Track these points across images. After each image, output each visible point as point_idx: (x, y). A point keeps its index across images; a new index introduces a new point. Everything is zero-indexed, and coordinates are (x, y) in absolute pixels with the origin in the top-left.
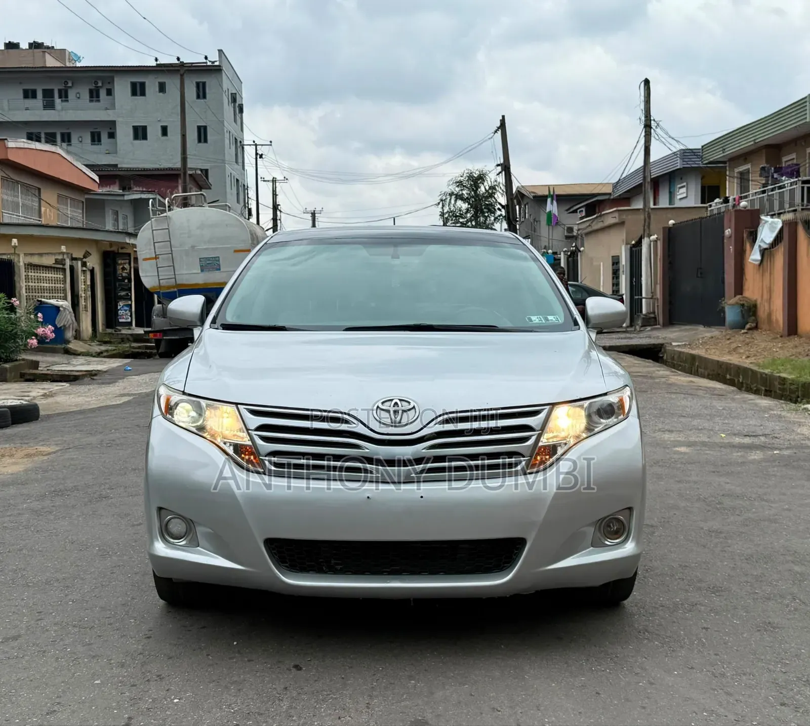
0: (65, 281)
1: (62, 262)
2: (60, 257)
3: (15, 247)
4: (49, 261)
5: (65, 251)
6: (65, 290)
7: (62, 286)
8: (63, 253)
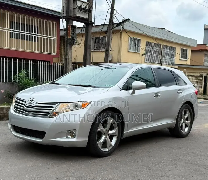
0: (202, 80)
1: (202, 75)
2: (202, 74)
3: (185, 71)
4: (198, 75)
5: (203, 72)
6: (202, 82)
7: (201, 81)
8: (203, 73)
